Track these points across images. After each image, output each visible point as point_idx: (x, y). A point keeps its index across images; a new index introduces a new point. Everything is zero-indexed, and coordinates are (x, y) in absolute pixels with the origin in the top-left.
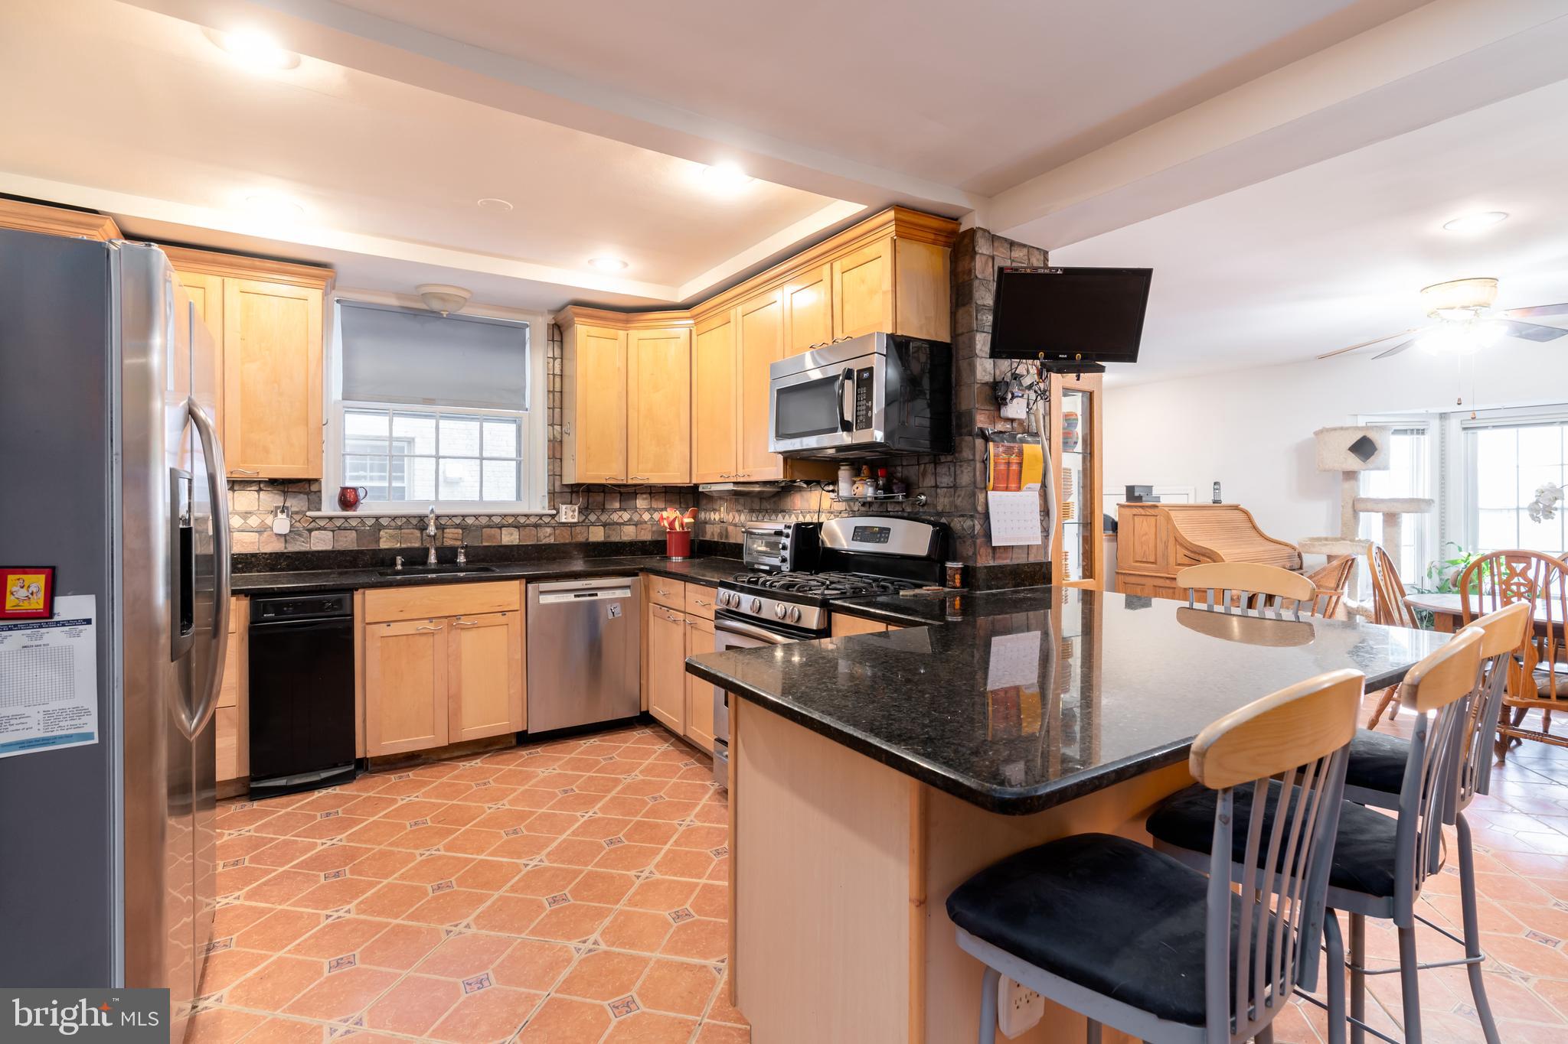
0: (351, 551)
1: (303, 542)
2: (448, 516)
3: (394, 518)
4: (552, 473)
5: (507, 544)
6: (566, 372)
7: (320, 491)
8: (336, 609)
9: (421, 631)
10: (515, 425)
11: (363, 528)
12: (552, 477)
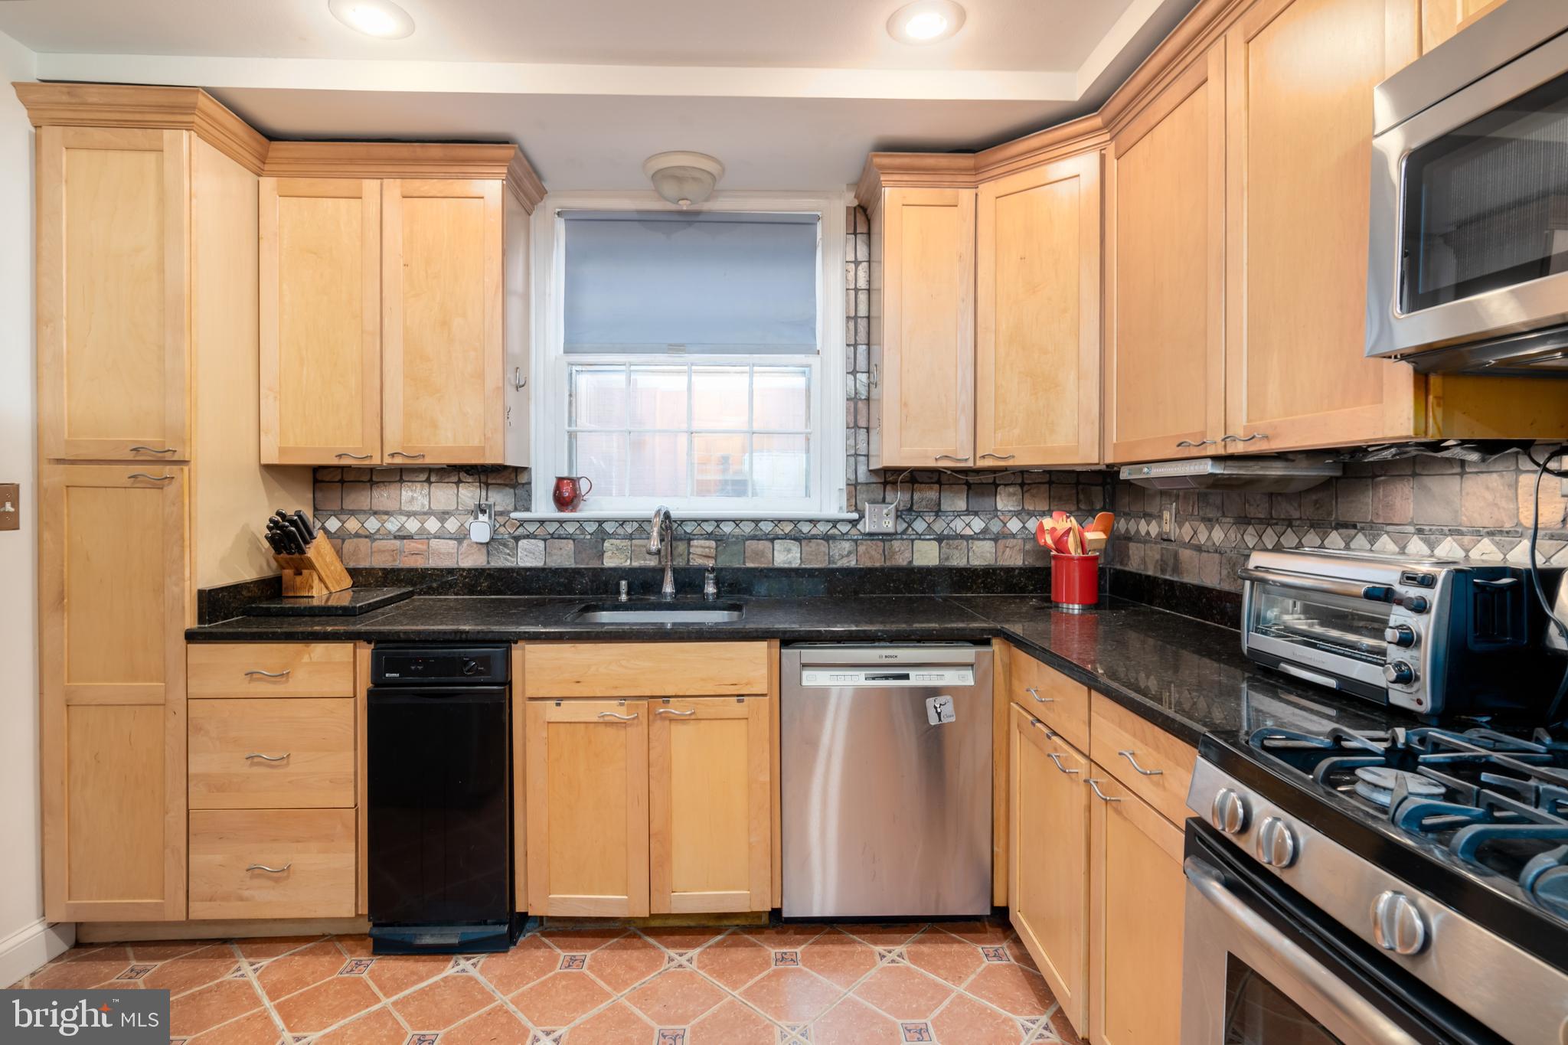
0: (566, 570)
1: (509, 555)
2: (695, 521)
3: (623, 522)
4: (853, 452)
5: (782, 565)
6: (874, 286)
7: (529, 483)
8: (481, 673)
9: (606, 719)
10: (804, 378)
11: (582, 536)
12: (852, 459)
